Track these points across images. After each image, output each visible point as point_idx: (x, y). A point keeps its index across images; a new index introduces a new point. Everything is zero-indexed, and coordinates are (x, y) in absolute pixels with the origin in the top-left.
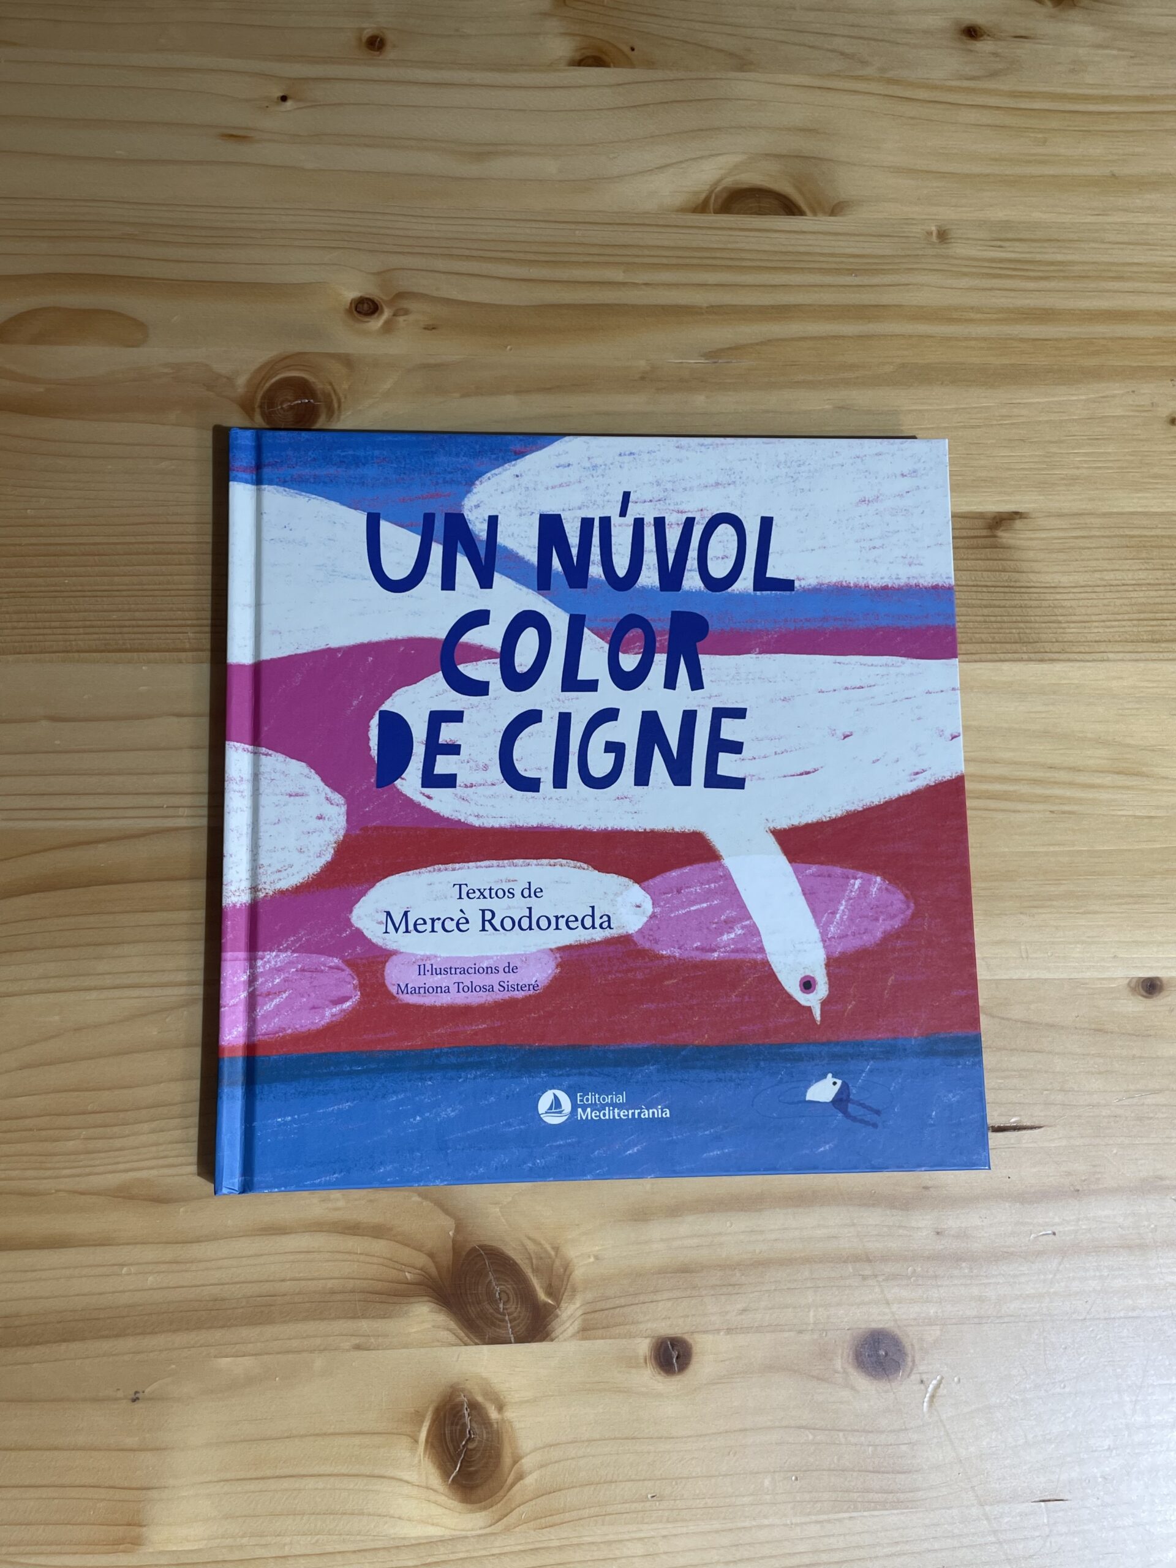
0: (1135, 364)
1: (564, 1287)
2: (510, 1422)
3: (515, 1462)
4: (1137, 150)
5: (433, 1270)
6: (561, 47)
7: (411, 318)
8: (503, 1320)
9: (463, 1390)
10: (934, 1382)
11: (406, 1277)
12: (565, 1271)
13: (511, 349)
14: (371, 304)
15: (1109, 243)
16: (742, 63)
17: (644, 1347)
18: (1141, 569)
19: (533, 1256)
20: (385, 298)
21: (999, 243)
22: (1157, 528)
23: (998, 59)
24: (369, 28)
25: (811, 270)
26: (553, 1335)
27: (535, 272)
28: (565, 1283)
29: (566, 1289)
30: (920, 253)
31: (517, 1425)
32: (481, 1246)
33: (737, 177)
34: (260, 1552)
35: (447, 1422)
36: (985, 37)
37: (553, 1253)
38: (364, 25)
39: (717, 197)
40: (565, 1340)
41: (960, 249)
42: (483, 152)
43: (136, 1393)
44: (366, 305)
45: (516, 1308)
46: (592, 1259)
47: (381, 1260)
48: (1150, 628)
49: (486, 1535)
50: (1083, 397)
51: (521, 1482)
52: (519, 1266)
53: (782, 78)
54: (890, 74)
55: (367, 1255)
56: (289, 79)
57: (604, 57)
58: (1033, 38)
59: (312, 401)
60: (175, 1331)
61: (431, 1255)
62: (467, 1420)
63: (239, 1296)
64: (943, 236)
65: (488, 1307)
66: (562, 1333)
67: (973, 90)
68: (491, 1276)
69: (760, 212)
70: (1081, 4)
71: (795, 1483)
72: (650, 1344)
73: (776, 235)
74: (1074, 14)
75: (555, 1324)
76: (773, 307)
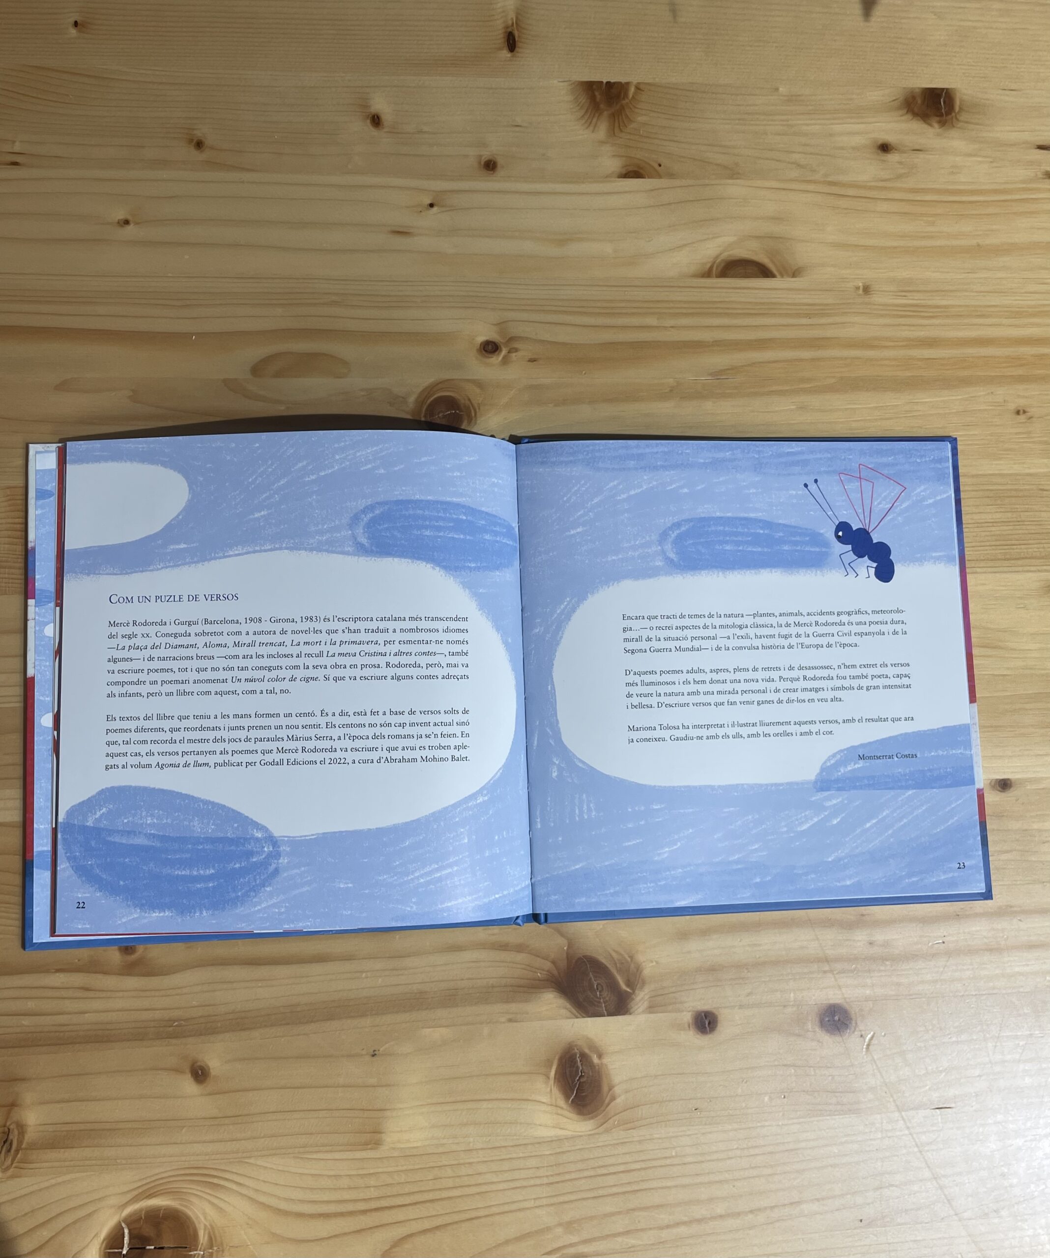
0: (993, 374)
2: (606, 1065)
3: (610, 1090)
4: (994, 227)
5: (555, 972)
6: (611, 164)
7: (520, 354)
8: (599, 1002)
9: (576, 1046)
10: (869, 1036)
11: (538, 976)
12: (637, 970)
13: (585, 374)
14: (493, 345)
15: (976, 292)
16: (733, 173)
17: (687, 1017)
18: (997, 512)
19: (616, 961)
20: (502, 341)
21: (904, 294)
22: (1007, 484)
23: (902, 166)
24: (486, 154)
25: (780, 315)
26: (632, 1011)
27: (600, 321)
28: (637, 979)
29: (638, 982)
30: (851, 301)
31: (610, 1067)
32: (583, 956)
33: (731, 252)
34: (454, 1147)
35: (567, 1065)
36: (894, 150)
37: (629, 959)
38: (482, 153)
39: (717, 267)
40: (638, 1014)
41: (877, 298)
42: (563, 239)
43: (374, 1051)
44: (490, 346)
45: (607, 995)
46: (654, 963)
47: (523, 966)
48: (1003, 551)
49: (593, 1134)
50: (959, 397)
51: (614, 1101)
52: (608, 969)
53: (759, 183)
54: (830, 179)
55: (513, 963)
56: (433, 191)
57: (641, 171)
58: (927, 151)
59: (457, 412)
60: (396, 1012)
61: (553, 962)
62: (579, 1064)
63: (436, 990)
64: (867, 290)
65: (590, 993)
66: (636, 1010)
67: (885, 188)
68: (591, 975)
69: (746, 276)
70: (958, 126)
71: (783, 1100)
72: (692, 1015)
73: (757, 291)
74: (953, 133)
75: (632, 1004)
76: (756, 341)
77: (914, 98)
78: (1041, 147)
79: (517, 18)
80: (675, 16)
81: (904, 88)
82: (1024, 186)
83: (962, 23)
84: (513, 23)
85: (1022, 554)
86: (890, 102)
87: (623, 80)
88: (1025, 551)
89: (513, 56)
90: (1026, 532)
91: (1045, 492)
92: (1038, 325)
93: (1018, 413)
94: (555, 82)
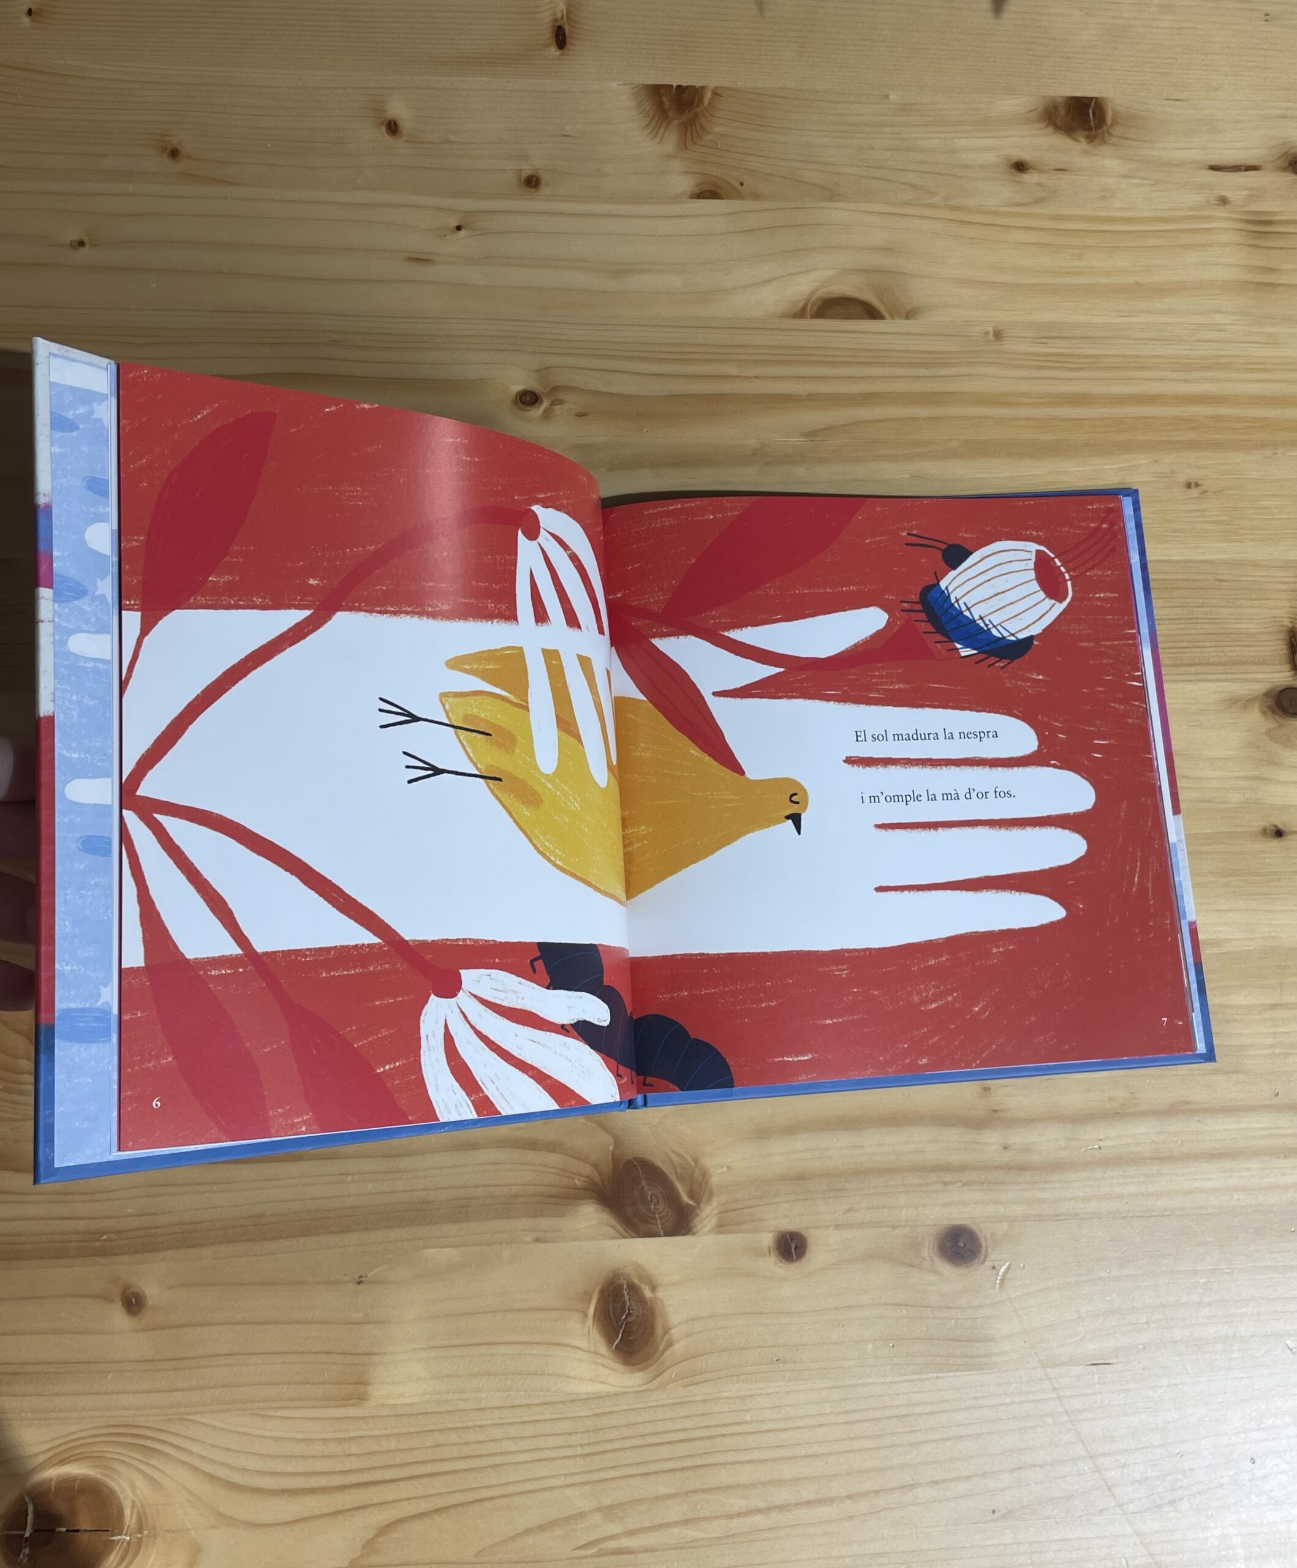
0: (1158, 439)
1: (702, 1192)
2: (662, 1301)
3: (666, 1332)
4: (1156, 262)
5: (597, 1178)
6: (685, 183)
7: (566, 406)
8: (655, 1218)
9: (623, 1274)
10: (1004, 1268)
11: (575, 1184)
12: (704, 1177)
13: (647, 432)
14: (533, 396)
15: (1135, 339)
16: (832, 195)
17: (767, 1239)
18: (1164, 607)
19: (677, 1166)
20: (543, 390)
21: (1044, 340)
22: (1176, 573)
23: (1042, 189)
24: (527, 169)
25: (891, 364)
26: (695, 1230)
27: (666, 368)
28: (704, 1188)
29: (704, 1193)
30: (978, 349)
31: (667, 1303)
32: (634, 1159)
33: (829, 289)
34: (462, 1405)
35: (610, 1300)
36: (1031, 170)
37: (693, 1164)
38: (523, 167)
39: (813, 305)
40: (704, 1235)
41: (1010, 346)
42: (622, 270)
43: (360, 1277)
44: (528, 397)
45: (665, 1208)
46: (725, 1169)
47: (554, 1170)
48: (1172, 655)
49: (642, 1391)
50: (1115, 466)
51: (671, 1348)
52: (666, 1174)
53: (865, 206)
54: (953, 202)
55: (543, 1166)
56: (462, 211)
57: (719, 191)
58: (1073, 171)
60: (391, 1227)
61: (595, 1166)
62: (626, 1298)
63: (443, 1198)
64: (998, 335)
65: (642, 1207)
66: (701, 1229)
67: (1021, 215)
68: (644, 1183)
69: (848, 317)
70: (1111, 142)
71: (892, 1349)
72: (773, 1236)
73: (862, 336)
74: (1105, 150)
75: (696, 1221)
76: (860, 395)
77: (1056, 108)
78: (1214, 168)
79: (568, 10)
80: (761, 10)
81: (1044, 96)
82: (1193, 213)
83: (1115, 21)
84: (563, 16)
85: (1196, 659)
86: (1026, 113)
87: (698, 84)
88: (1199, 655)
89: (562, 55)
90: (1200, 631)
91: (1225, 583)
92: (1212, 380)
93: (1189, 486)
94: (615, 84)
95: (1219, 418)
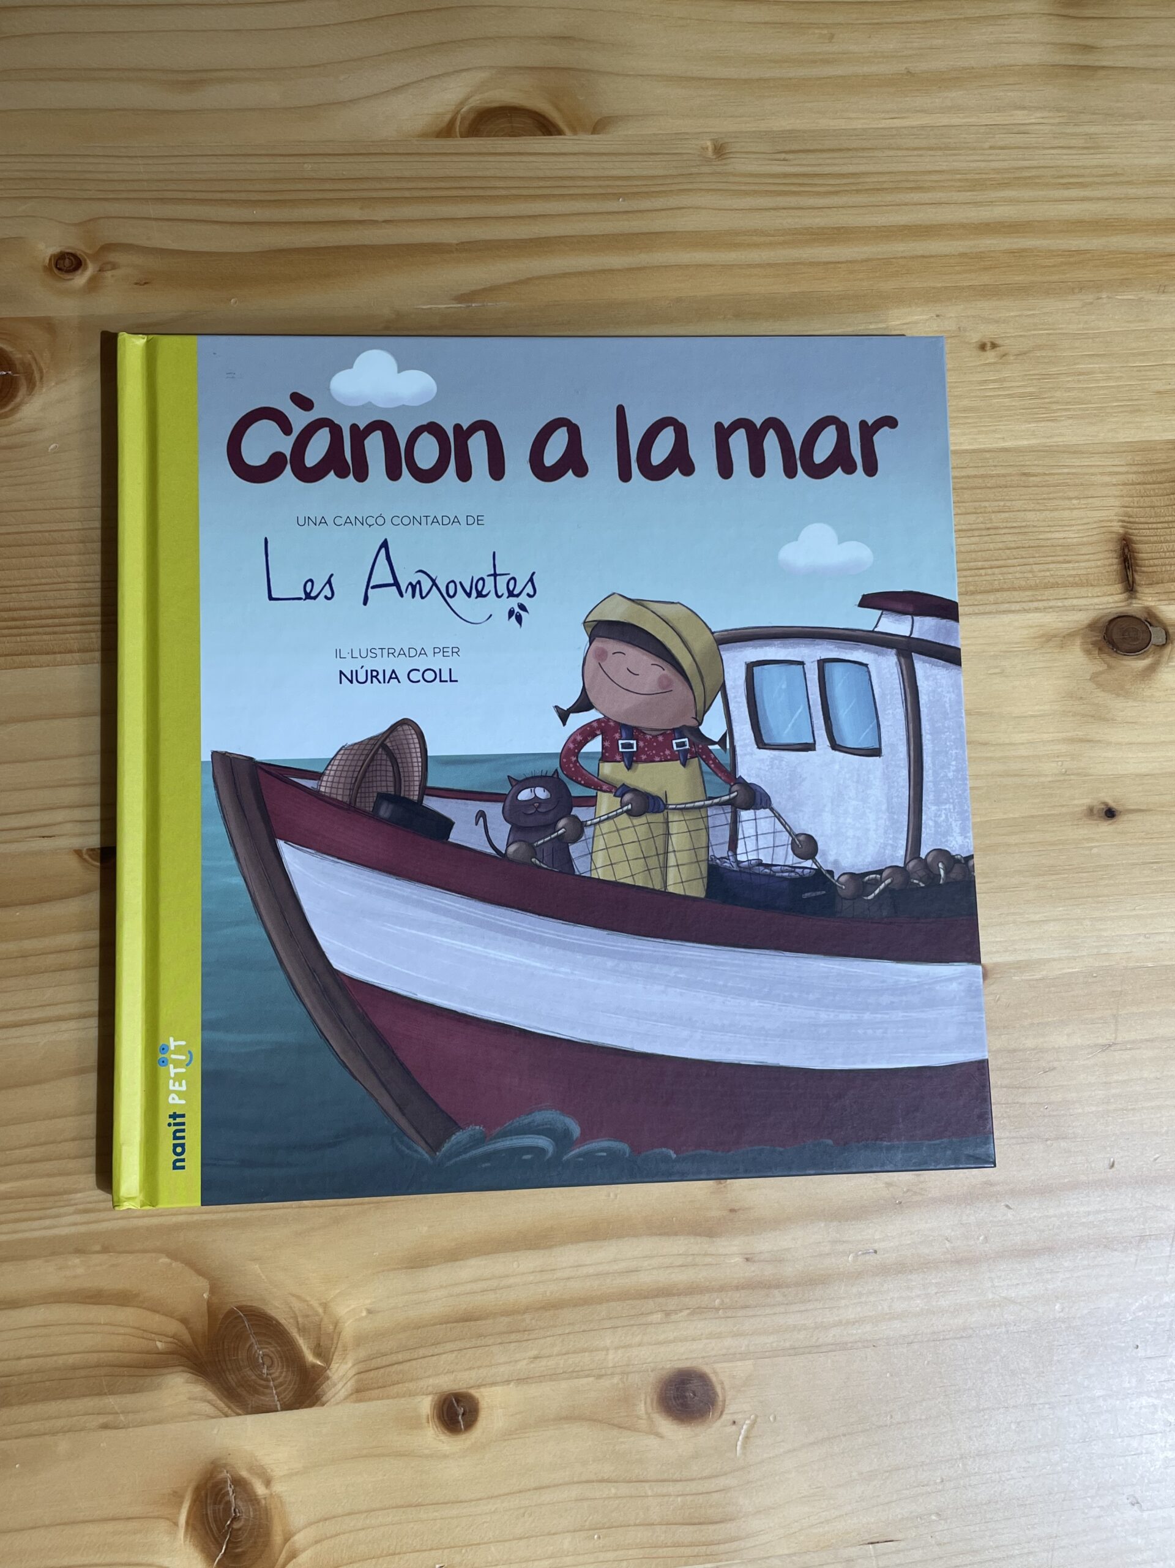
0: (939, 285)
1: (334, 1347)
2: (279, 1497)
3: (286, 1540)
5: (187, 1337)
7: (119, 272)
8: (267, 1387)
9: (225, 1466)
10: (747, 1422)
11: (157, 1347)
12: (334, 1327)
13: (235, 303)
14: (72, 258)
15: (907, 149)
17: (426, 1405)
19: (298, 1314)
20: (88, 251)
21: (783, 156)
25: (573, 197)
26: (324, 1399)
27: (257, 214)
28: (335, 1341)
30: (693, 170)
31: (288, 1500)
32: (240, 1308)
33: (486, 96)
35: (208, 1501)
37: (320, 1310)
39: (463, 119)
40: (337, 1404)
41: (739, 165)
44: (67, 261)
45: (281, 1373)
46: (364, 1314)
47: (127, 1330)
51: (294, 1560)
52: (282, 1326)
55: (111, 1325)
59: (10, 372)
61: (184, 1321)
62: (232, 1497)
64: (720, 150)
65: (250, 1373)
66: (333, 1396)
68: (252, 1339)
69: (513, 133)
72: (432, 1401)
73: (532, 158)
75: (325, 1387)
76: (532, 240)
85: (996, 582)
88: (1000, 577)
90: (1001, 545)
91: (1032, 479)
92: (1011, 201)
93: (983, 347)
95: (1021, 253)
